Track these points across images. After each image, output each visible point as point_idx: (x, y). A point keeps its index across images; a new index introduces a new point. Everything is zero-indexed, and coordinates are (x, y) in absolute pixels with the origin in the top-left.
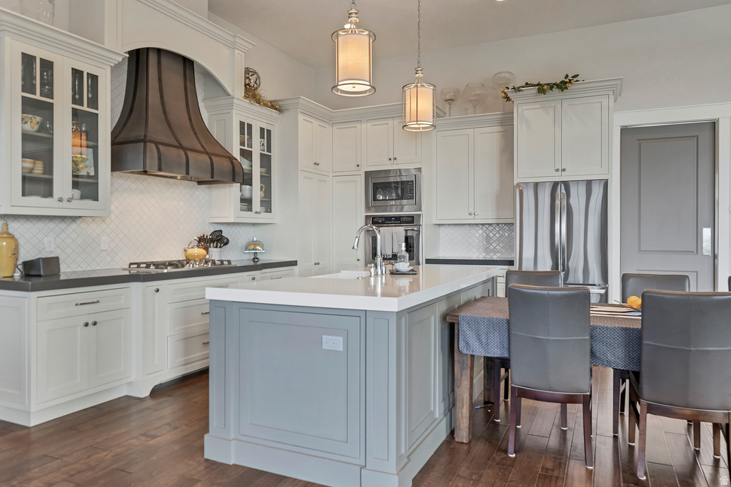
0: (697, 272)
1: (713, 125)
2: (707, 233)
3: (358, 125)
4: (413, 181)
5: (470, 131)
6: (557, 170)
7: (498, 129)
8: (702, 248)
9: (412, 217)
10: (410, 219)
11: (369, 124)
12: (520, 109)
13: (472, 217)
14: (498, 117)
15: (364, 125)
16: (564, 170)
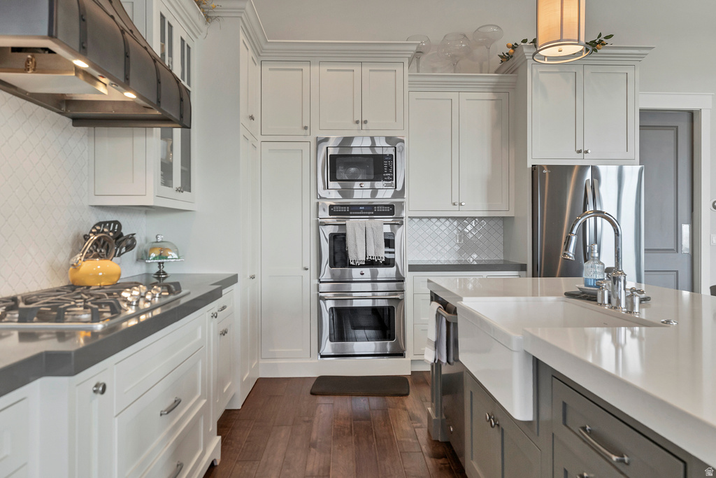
0: (677, 272)
1: (692, 116)
2: (686, 229)
3: (306, 68)
4: (391, 155)
5: (454, 96)
6: (579, 152)
7: (489, 95)
8: (682, 245)
9: (392, 206)
10: (388, 209)
11: (324, 68)
12: (534, 71)
13: (456, 208)
14: (493, 80)
15: (315, 68)
16: (587, 152)
